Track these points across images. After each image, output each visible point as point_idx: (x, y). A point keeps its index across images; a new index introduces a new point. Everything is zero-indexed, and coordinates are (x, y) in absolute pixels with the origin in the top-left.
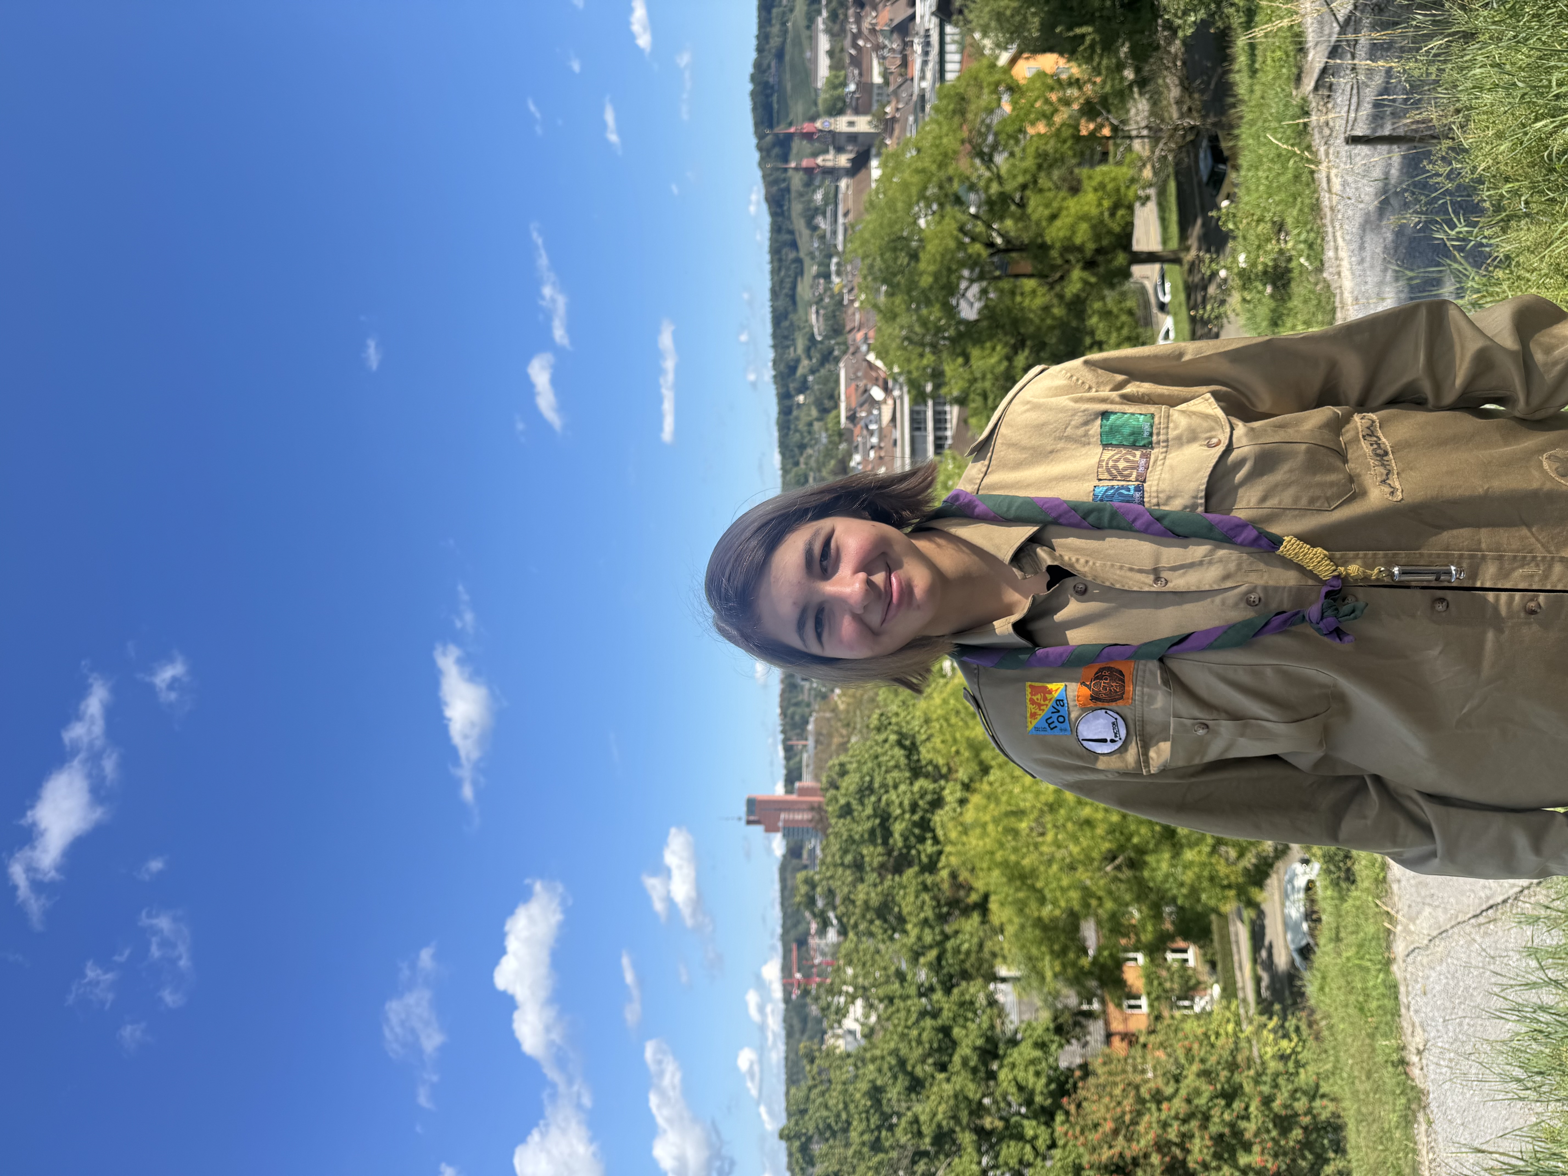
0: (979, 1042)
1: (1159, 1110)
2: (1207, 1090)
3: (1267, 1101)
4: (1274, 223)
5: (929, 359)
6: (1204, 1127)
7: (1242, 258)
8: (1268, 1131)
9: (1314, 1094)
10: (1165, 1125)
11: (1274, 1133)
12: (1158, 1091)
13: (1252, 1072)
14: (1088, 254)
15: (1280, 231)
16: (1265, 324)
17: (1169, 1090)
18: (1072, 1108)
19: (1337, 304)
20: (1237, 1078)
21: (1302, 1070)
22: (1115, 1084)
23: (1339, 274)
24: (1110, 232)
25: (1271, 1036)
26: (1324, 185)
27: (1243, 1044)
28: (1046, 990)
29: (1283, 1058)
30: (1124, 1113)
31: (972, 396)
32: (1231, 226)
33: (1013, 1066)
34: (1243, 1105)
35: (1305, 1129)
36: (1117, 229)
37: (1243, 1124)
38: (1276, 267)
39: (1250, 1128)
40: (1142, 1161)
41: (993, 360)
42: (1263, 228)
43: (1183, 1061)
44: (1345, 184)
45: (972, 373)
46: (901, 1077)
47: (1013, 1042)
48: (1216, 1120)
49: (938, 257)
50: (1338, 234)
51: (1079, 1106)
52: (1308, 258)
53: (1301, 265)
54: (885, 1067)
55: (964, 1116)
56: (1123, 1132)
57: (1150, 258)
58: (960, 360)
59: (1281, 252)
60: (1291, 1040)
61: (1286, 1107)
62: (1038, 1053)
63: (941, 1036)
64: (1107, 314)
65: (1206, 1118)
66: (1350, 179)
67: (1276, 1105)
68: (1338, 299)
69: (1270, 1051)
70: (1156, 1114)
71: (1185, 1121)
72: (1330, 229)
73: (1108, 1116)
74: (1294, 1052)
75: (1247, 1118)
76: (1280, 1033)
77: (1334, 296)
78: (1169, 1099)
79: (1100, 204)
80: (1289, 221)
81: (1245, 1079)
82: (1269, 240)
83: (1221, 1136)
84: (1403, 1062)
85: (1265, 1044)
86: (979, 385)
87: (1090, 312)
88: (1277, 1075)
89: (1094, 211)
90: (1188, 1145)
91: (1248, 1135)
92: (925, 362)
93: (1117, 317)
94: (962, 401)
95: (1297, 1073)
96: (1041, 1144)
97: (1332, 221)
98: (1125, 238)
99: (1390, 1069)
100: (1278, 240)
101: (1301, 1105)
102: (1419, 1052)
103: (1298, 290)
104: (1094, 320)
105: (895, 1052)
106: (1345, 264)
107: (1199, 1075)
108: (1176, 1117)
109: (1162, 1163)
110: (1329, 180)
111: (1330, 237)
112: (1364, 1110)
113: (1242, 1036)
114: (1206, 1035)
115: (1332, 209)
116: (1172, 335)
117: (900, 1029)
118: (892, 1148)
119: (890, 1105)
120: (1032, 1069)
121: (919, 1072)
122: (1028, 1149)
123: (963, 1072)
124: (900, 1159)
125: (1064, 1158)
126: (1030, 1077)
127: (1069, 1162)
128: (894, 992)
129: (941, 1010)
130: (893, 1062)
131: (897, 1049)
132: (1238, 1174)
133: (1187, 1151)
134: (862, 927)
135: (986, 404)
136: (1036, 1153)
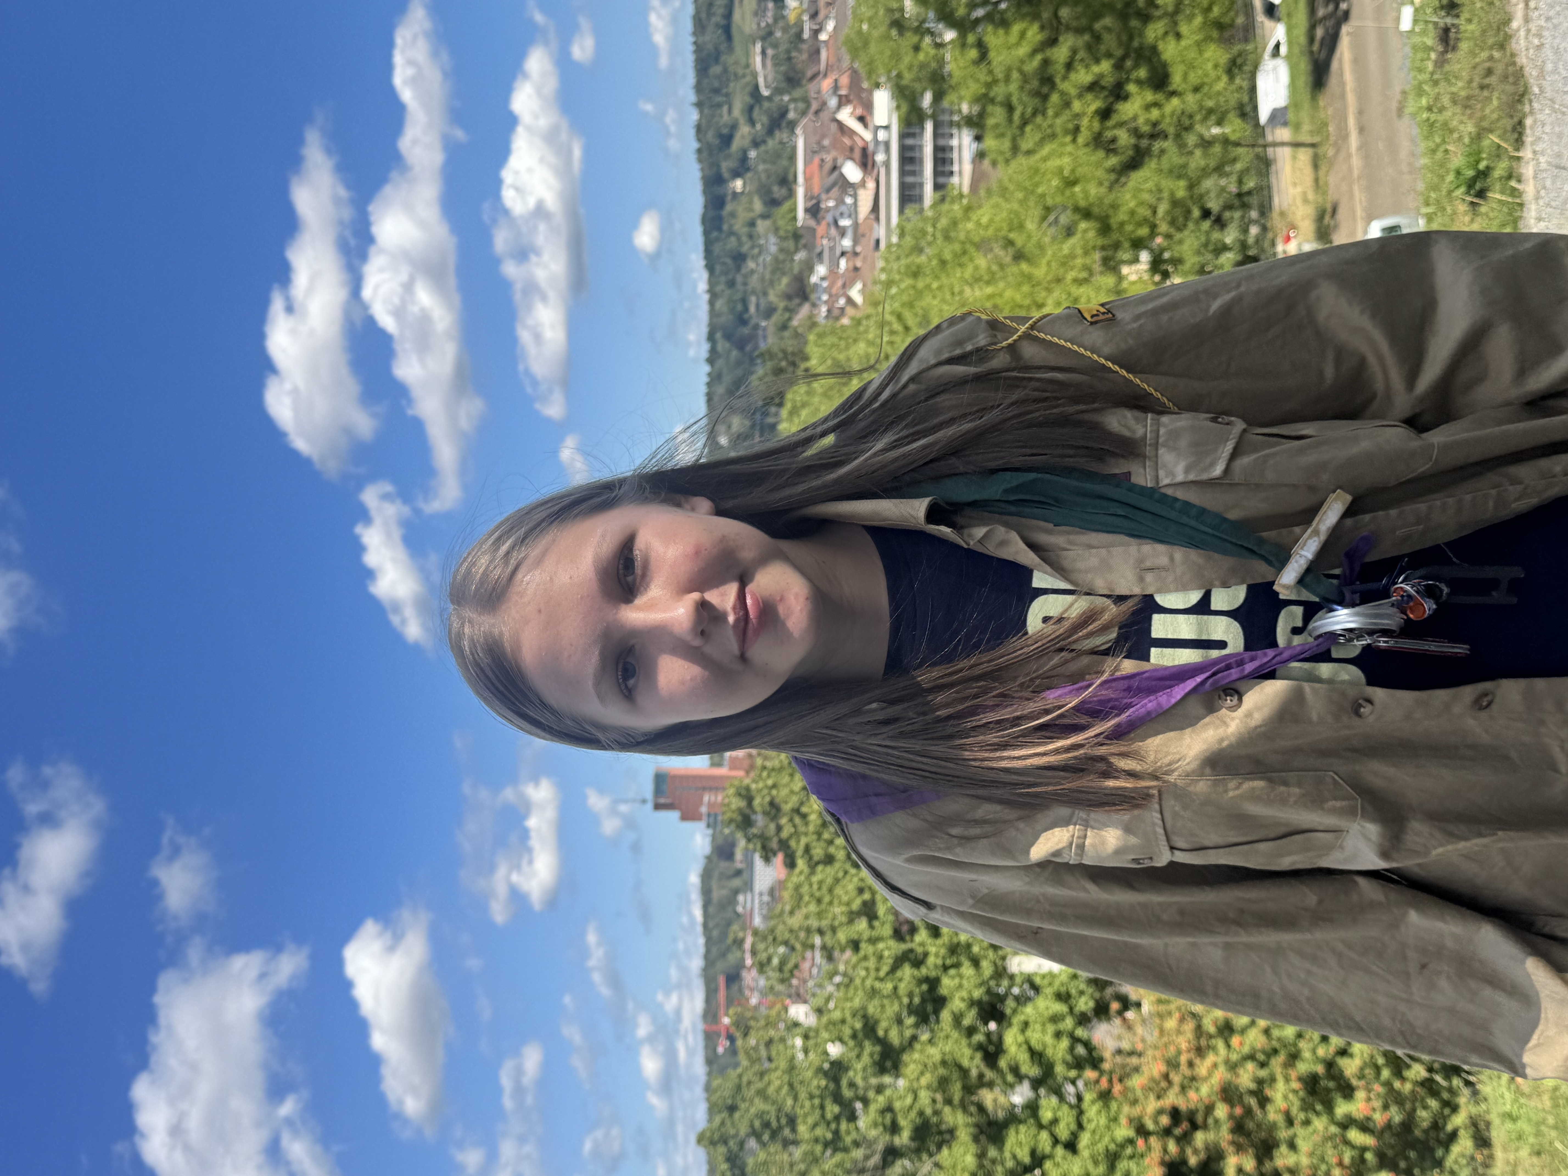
0: (978, 995)
1: (1228, 1046)
6: (1290, 1066)
8: (1377, 1072)
10: (1234, 1067)
11: (1385, 1073)
30: (1178, 1053)
33: (1025, 1026)
37: (1343, 1062)
39: (1351, 1066)
40: (1202, 1116)
48: (1306, 1054)
70: (1223, 1052)
83: (1313, 1077)
86: (1001, 91)
90: (1267, 1093)
91: (1350, 1076)
94: (976, 123)
96: (1063, 1130)
108: (1251, 1057)
109: (1230, 1117)
116: (1283, 50)
117: (868, 983)
118: (857, 1144)
119: (852, 1085)
120: (1051, 1029)
121: (894, 1038)
122: (1044, 1135)
123: (955, 1034)
124: (867, 1158)
125: (1093, 1144)
126: (1049, 1039)
127: (1100, 1147)
128: (860, 934)
129: (926, 954)
130: (858, 1025)
131: (864, 1008)
132: (1333, 1129)
133: (1263, 1101)
134: (818, 852)
135: (1010, 120)
136: (1056, 1141)
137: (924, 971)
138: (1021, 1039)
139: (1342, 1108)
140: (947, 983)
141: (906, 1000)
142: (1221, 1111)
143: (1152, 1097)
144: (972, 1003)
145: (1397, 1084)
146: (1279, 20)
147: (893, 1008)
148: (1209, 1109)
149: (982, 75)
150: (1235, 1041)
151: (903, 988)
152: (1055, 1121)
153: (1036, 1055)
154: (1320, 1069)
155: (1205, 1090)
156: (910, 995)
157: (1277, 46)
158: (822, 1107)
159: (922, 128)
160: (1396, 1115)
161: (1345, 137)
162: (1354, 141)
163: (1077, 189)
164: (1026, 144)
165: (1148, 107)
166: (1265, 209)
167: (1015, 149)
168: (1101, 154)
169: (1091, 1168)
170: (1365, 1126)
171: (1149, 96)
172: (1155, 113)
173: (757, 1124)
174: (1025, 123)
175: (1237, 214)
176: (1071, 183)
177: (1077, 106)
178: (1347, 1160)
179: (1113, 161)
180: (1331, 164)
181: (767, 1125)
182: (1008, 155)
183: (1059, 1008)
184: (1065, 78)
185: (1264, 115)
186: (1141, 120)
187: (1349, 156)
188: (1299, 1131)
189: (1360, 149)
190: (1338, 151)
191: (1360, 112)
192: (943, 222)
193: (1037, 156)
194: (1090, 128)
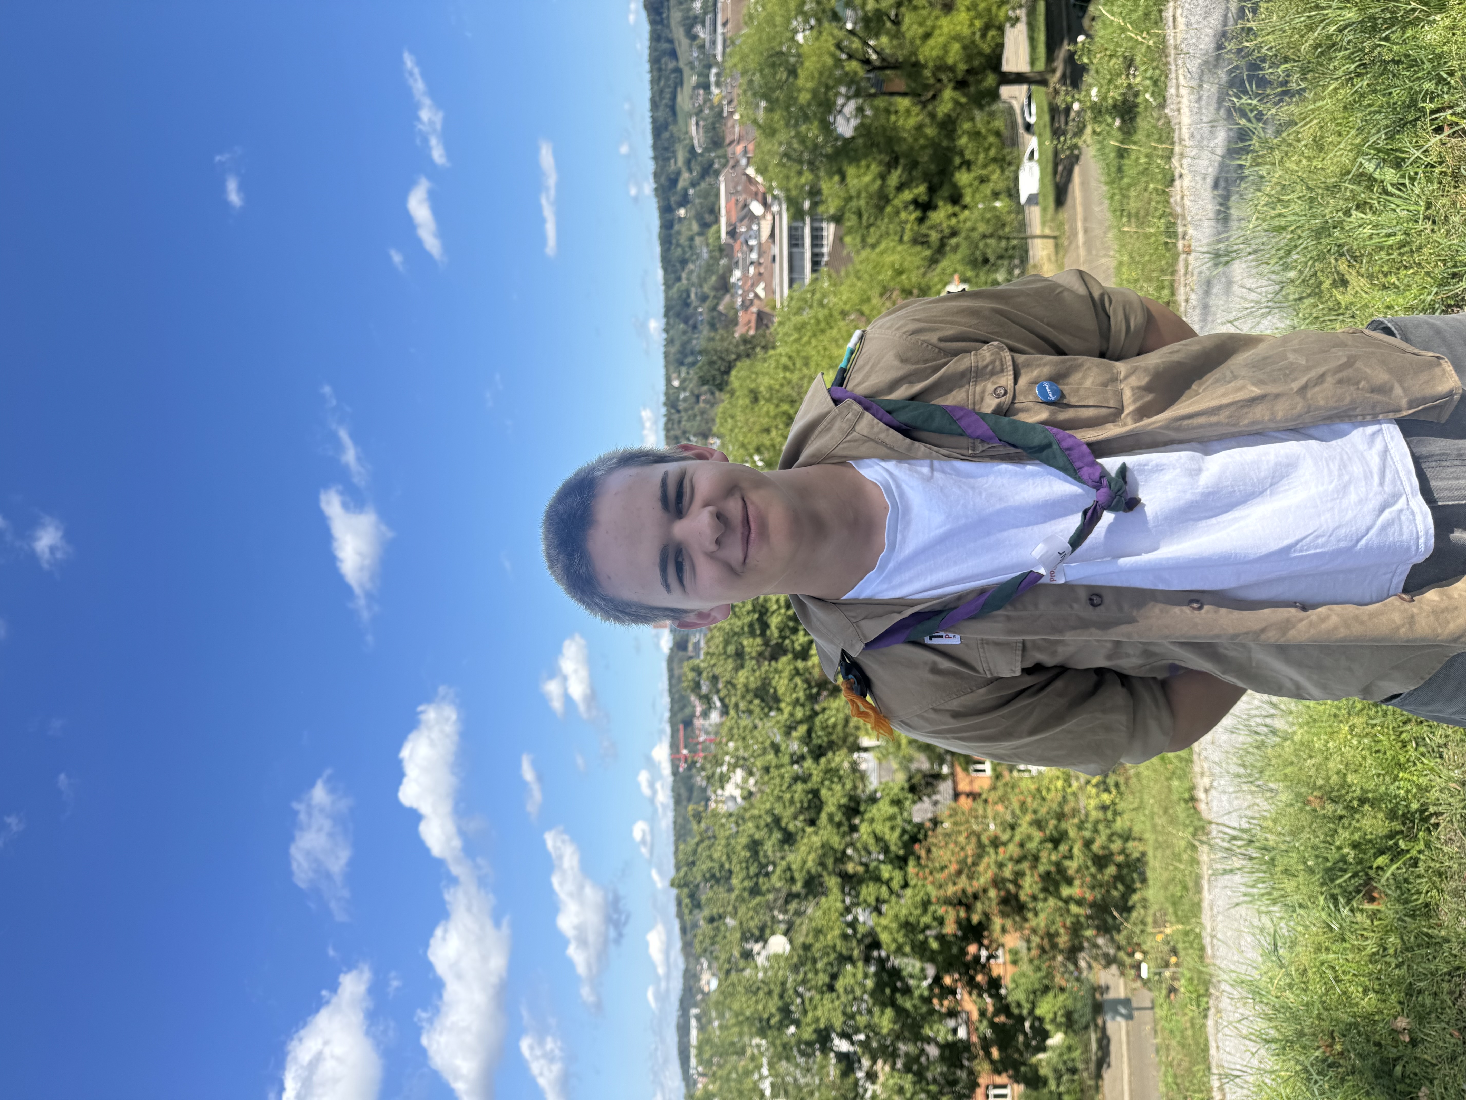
0: (844, 801)
1: (996, 853)
2: (1038, 835)
3: (1088, 844)
4: (1125, 58)
5: (807, 177)
6: (1034, 867)
7: (1094, 91)
8: (1087, 868)
9: (1127, 837)
10: (1001, 865)
11: (1093, 870)
12: (996, 838)
13: (1076, 821)
14: (960, 75)
15: (1130, 66)
16: (1112, 155)
17: (1005, 837)
18: (923, 853)
19: (1176, 139)
20: (1063, 825)
21: (1118, 818)
22: (960, 832)
23: (1179, 110)
24: (980, 53)
25: (1094, 791)
26: (1170, 23)
27: (1070, 798)
28: (901, 754)
29: (1104, 808)
30: (966, 857)
31: (847, 215)
32: (1086, 60)
33: (872, 820)
34: (1067, 847)
35: (1119, 866)
36: (987, 50)
37: (1067, 863)
38: (1125, 101)
39: (1072, 866)
40: (981, 894)
41: (867, 179)
42: (1116, 63)
43: (1018, 812)
44: (1188, 24)
45: (847, 191)
46: (775, 830)
47: (873, 800)
48: (1044, 860)
49: (816, 75)
50: (1180, 72)
51: (929, 851)
52: (1153, 94)
53: (1147, 101)
54: (762, 823)
55: (830, 862)
56: (966, 871)
57: (1018, 78)
58: (837, 178)
59: (1129, 86)
60: (1110, 793)
61: (1103, 848)
62: (895, 809)
63: (810, 796)
64: (976, 135)
65: (1036, 859)
66: (1193, 20)
67: (1095, 847)
68: (1176, 135)
69: (1093, 803)
70: (993, 856)
71: (1019, 861)
72: (1173, 67)
73: (953, 859)
74: (1114, 803)
75: (1070, 857)
76: (1102, 787)
77: (1174, 131)
78: (1005, 844)
79: (972, 25)
80: (1138, 59)
81: (1070, 826)
82: (1119, 75)
83: (1048, 873)
84: (1193, 799)
85: (1089, 797)
86: (854, 204)
87: (960, 132)
88: (1097, 822)
89: (966, 31)
90: (1020, 882)
91: (1071, 872)
92: (803, 180)
93: (985, 138)
94: (837, 219)
95: (1114, 821)
96: (895, 885)
97: (1175, 60)
98: (994, 60)
99: (1183, 804)
100: (1127, 76)
101: (1116, 846)
102: (1206, 791)
103: (1143, 124)
104: (963, 141)
105: (770, 812)
106: (1185, 101)
107: (1031, 824)
108: (1011, 859)
109: (998, 896)
110: (1174, 20)
111: (1173, 75)
112: (1160, 839)
113: (1069, 790)
114: (1039, 790)
115: (1176, 47)
116: (1036, 155)
117: (776, 792)
118: (769, 891)
119: (766, 856)
120: (888, 824)
121: (791, 827)
122: (884, 889)
123: (829, 827)
124: (775, 900)
125: (914, 896)
126: (887, 830)
127: (918, 899)
128: (770, 762)
129: (810, 775)
130: (769, 820)
131: (772, 809)
132: (1060, 904)
133: (1019, 887)
134: (742, 705)
135: (860, 223)
136: (891, 891)
137: (810, 785)
138: (869, 830)
139: (1065, 892)
140: (824, 792)
141: (798, 805)
142: (992, 893)
143: (950, 884)
144: (840, 807)
145: (1099, 877)
146: (1033, 134)
147: (790, 811)
148: (985, 891)
149: (842, 194)
150: (1001, 850)
151: (797, 797)
152: (891, 879)
153: (878, 839)
154: (1053, 869)
155: (982, 880)
156: (802, 802)
157: (1032, 152)
158: (747, 868)
159: (803, 221)
160: (1098, 894)
161: (1075, 234)
162: (1081, 237)
163: (904, 277)
164: (871, 240)
165: (949, 217)
166: (1024, 260)
167: (863, 240)
168: (919, 248)
169: (913, 910)
170: (1079, 903)
171: (950, 209)
172: (954, 221)
173: (708, 875)
174: (869, 226)
175: (1006, 262)
176: (900, 272)
177: (903, 215)
178: (1068, 923)
179: (928, 253)
180: (1066, 251)
181: (713, 876)
182: (859, 246)
183: (893, 810)
184: (895, 197)
185: (1023, 199)
186: (945, 225)
187: (1078, 247)
188: (1040, 905)
189: (1085, 243)
190: (1070, 243)
191: (1085, 220)
192: (818, 296)
193: (878, 250)
194: (912, 230)
